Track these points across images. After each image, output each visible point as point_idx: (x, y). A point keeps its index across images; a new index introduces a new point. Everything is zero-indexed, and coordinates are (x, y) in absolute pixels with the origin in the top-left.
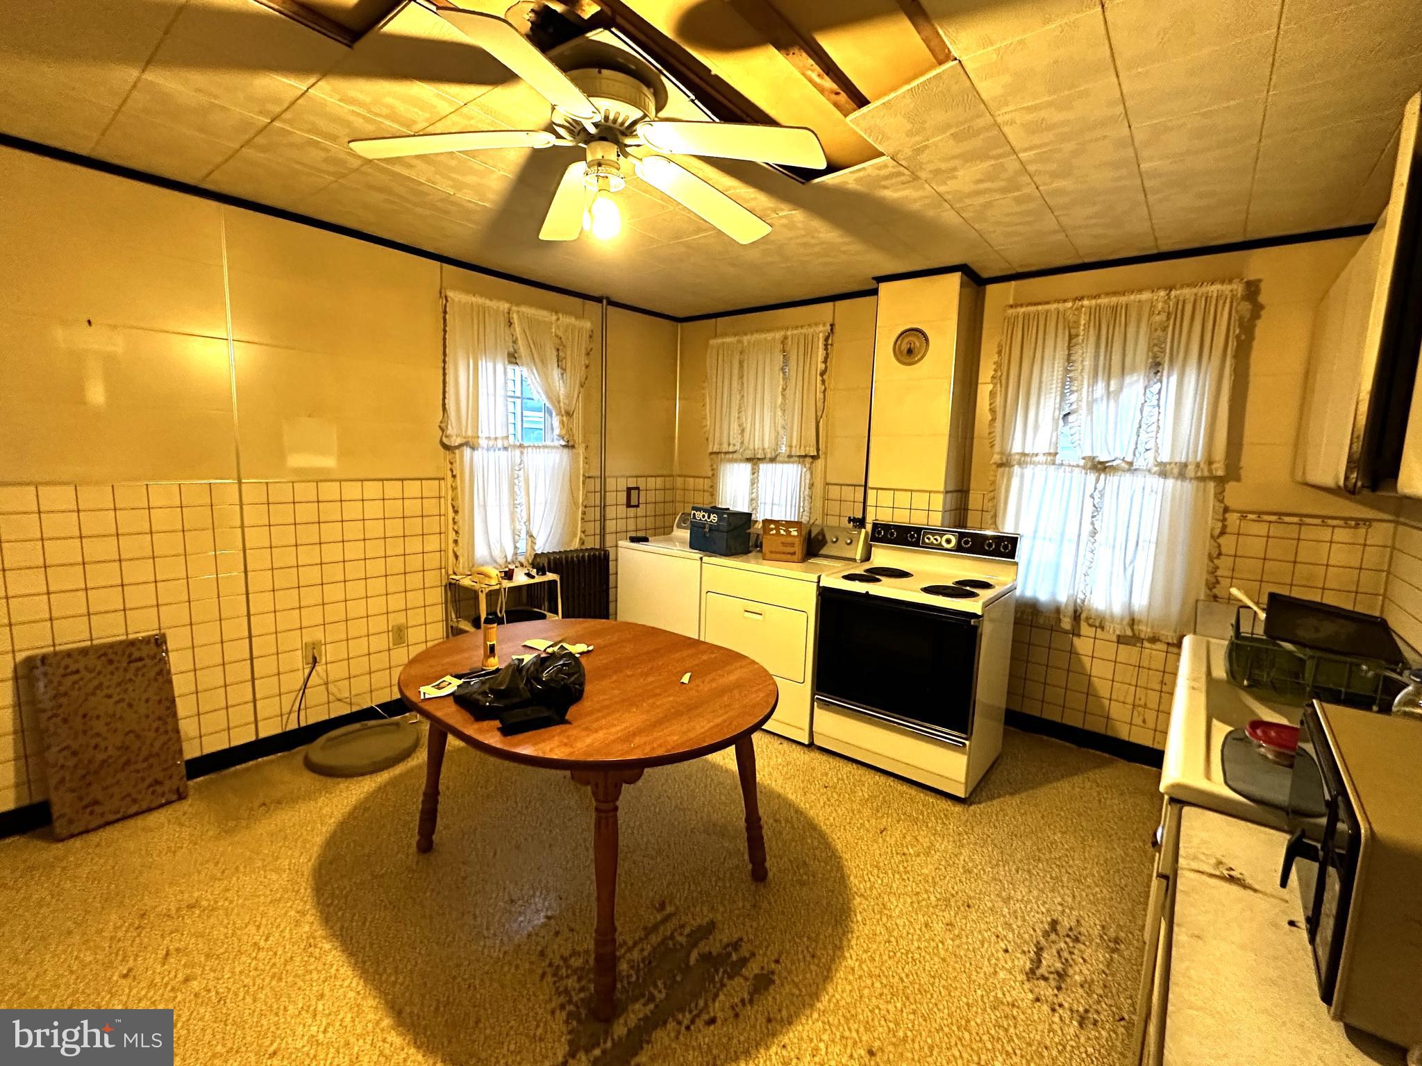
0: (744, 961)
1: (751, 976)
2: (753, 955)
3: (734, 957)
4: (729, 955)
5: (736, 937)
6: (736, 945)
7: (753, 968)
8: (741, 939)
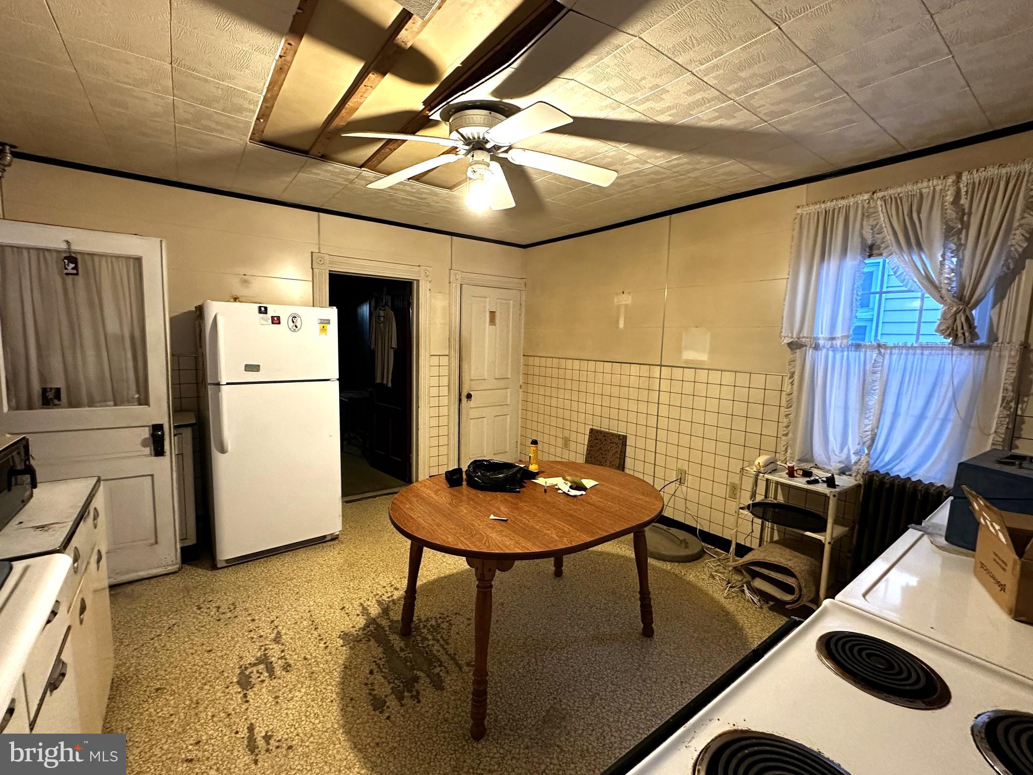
0: (400, 698)
1: (387, 700)
2: (402, 705)
3: (406, 694)
4: (409, 691)
5: (423, 700)
6: (416, 697)
7: (392, 702)
8: (419, 702)
